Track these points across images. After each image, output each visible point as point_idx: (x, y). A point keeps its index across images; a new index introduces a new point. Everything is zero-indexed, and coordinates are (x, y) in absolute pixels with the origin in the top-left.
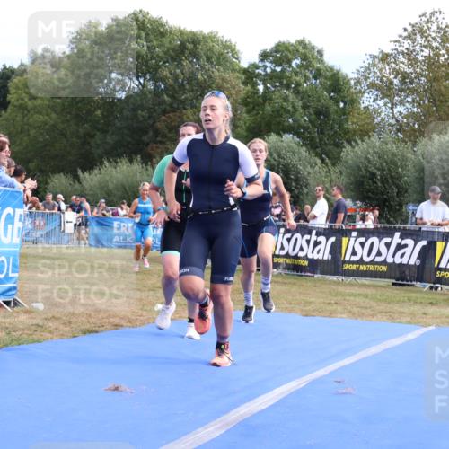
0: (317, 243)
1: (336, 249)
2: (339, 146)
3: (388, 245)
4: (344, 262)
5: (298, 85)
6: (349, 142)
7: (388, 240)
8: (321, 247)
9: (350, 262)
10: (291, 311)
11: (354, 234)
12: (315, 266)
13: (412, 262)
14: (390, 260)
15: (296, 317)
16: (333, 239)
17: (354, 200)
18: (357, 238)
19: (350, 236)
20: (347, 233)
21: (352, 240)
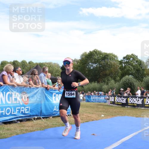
0: (138, 100)
1: (143, 101)
2: (143, 78)
4: (145, 104)
5: (132, 64)
6: (145, 76)
8: (139, 101)
9: (146, 104)
10: (133, 116)
11: (147, 98)
12: (138, 105)
15: (134, 118)
16: (142, 99)
17: (147, 90)
18: (148, 99)
19: (146, 98)
20: (145, 98)
21: (147, 99)
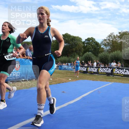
0: (95, 69)
1: (98, 70)
3: (106, 70)
4: (99, 72)
7: (106, 69)
8: (95, 70)
9: (100, 72)
12: (94, 73)
13: (110, 72)
14: (106, 72)
16: (97, 69)
17: (100, 62)
20: (99, 68)
